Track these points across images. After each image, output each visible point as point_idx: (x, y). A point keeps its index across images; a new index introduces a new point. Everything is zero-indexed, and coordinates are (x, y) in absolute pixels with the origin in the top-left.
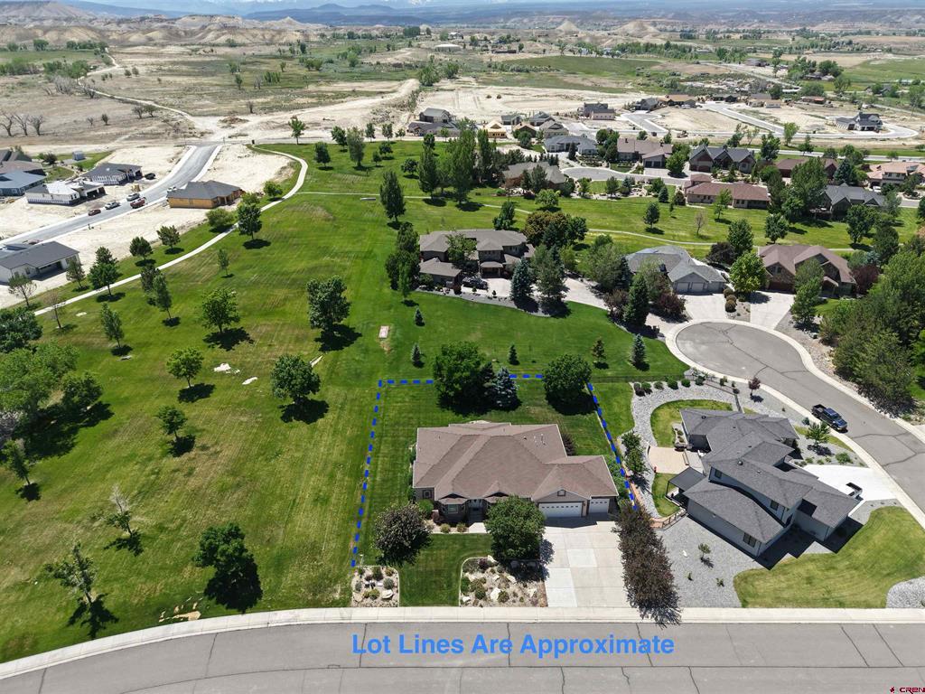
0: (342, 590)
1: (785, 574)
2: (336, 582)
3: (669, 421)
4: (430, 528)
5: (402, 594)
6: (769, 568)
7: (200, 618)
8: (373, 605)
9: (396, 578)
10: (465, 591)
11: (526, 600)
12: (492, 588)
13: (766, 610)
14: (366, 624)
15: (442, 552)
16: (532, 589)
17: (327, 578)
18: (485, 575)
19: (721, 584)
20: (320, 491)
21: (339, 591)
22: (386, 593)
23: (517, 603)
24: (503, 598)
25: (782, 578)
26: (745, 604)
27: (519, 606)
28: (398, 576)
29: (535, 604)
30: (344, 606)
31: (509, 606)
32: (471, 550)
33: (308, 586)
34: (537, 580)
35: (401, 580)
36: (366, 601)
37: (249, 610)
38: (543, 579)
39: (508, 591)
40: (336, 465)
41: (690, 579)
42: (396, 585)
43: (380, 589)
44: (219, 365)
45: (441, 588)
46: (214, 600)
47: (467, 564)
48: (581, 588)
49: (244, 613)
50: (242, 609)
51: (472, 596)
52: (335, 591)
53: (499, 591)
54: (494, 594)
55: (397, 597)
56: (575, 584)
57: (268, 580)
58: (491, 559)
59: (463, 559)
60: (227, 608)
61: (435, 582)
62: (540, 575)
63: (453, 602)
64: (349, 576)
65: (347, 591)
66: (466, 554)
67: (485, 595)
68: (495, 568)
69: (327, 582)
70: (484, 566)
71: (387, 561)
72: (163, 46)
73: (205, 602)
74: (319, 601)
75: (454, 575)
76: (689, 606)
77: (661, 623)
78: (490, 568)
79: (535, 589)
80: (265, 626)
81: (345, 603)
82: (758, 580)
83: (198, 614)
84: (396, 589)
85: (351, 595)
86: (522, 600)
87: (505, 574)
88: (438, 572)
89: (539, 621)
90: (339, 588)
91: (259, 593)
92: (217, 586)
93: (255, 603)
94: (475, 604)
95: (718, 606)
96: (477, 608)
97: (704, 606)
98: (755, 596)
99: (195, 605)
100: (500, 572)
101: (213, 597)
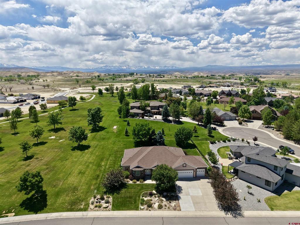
0: (85, 204)
1: (287, 197)
2: (82, 201)
3: (225, 151)
4: (128, 181)
5: (113, 205)
6: (279, 195)
7: (14, 216)
8: (99, 210)
9: (111, 200)
10: (142, 204)
11: (171, 208)
12: (155, 203)
13: (283, 212)
14: (94, 218)
15: (132, 190)
16: (173, 204)
17: (79, 200)
18: (152, 198)
19: (259, 201)
20: (82, 170)
21: (83, 205)
22: (105, 205)
23: (167, 209)
24: (160, 207)
25: (286, 199)
26: (272, 209)
27: (168, 210)
28: (112, 198)
29: (175, 209)
30: (85, 211)
31: (162, 210)
32: (145, 189)
33: (69, 203)
34: (176, 200)
35: (113, 201)
36: (95, 209)
37: (39, 212)
38: (178, 200)
39: (162, 204)
40: (90, 163)
41: (245, 200)
42: (110, 202)
43: (102, 204)
44: (51, 137)
45: (132, 203)
46: (24, 208)
47: (144, 194)
48: (195, 203)
49: (36, 213)
50: (36, 212)
51: (146, 206)
52: (81, 205)
53: (158, 204)
54: (156, 206)
55: (110, 207)
56: (193, 202)
57: (51, 200)
58: (154, 192)
59: (142, 192)
60: (29, 212)
61: (129, 201)
62: (177, 198)
63: (137, 208)
64: (89, 199)
65: (87, 205)
66: (143, 190)
67: (152, 206)
68: (156, 196)
69: (78, 201)
70: (151, 195)
71: (107, 193)
72: (57, 76)
73: (18, 210)
74: (73, 209)
75: (137, 198)
76: (246, 210)
77: (235, 217)
78: (154, 196)
79: (175, 204)
80: (45, 219)
81: (85, 209)
82: (275, 200)
83: (14, 214)
84: (110, 204)
85: (89, 206)
86: (169, 208)
87: (161, 198)
88: (130, 197)
89: (177, 216)
90: (83, 204)
91: (45, 205)
92: (26, 202)
93: (43, 209)
94: (147, 210)
95: (260, 210)
96: (148, 211)
97: (254, 210)
98: (276, 206)
99: (13, 210)
100: (159, 197)
101: (23, 207)
